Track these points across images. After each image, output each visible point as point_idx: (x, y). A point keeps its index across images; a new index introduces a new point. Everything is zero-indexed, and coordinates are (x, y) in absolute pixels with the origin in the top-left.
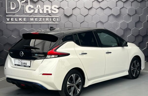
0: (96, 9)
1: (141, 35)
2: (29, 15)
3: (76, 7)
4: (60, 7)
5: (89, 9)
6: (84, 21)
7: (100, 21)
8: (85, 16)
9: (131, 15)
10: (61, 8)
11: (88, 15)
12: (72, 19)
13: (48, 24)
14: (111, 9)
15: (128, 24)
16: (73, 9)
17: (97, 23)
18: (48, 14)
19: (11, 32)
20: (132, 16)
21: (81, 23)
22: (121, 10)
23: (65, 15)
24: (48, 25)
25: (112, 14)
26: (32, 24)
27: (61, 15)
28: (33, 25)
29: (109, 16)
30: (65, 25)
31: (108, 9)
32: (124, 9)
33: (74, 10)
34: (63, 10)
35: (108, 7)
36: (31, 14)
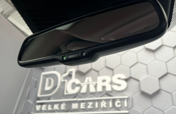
3: (168, 73)
10: (132, 80)
18: (106, 93)
27: (133, 94)
33: (162, 80)
34: (138, 82)
36: (75, 96)
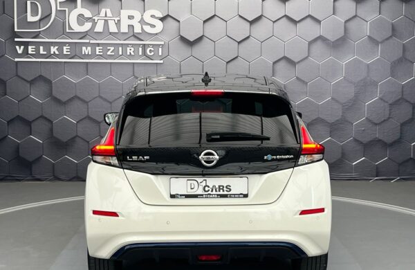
0: (274, 22)
1: (407, 101)
2: (80, 39)
3: (215, 15)
4: (168, 16)
5: (252, 23)
6: (236, 57)
7: (285, 58)
8: (239, 43)
9: (379, 40)
10: (170, 19)
11: (248, 38)
12: (203, 50)
13: (134, 63)
14: (318, 22)
15: (368, 65)
16: (205, 22)
17: (274, 63)
18: (134, 36)
19: (28, 85)
20: (381, 43)
21: (227, 63)
22: (347, 24)
23: (183, 39)
24: (131, 67)
25: (320, 38)
26: (87, 63)
27: (170, 38)
28: (89, 65)
29: (310, 43)
30: (182, 68)
31: (309, 21)
32: (357, 21)
33: (207, 24)
34: (177, 23)
35: (309, 16)
36: (84, 35)
